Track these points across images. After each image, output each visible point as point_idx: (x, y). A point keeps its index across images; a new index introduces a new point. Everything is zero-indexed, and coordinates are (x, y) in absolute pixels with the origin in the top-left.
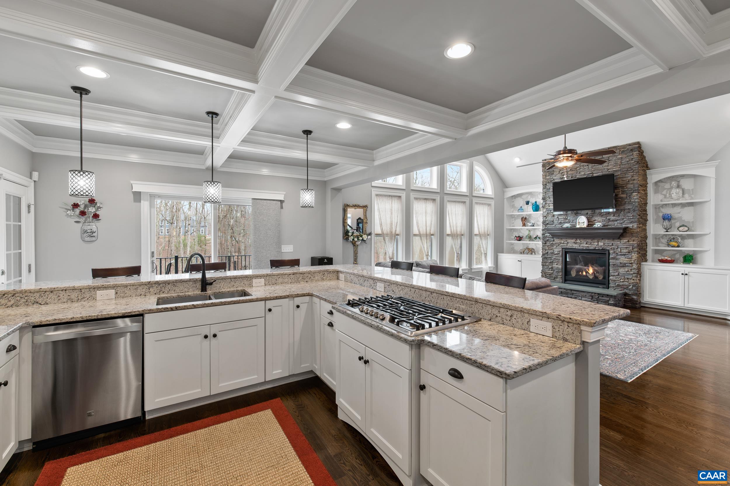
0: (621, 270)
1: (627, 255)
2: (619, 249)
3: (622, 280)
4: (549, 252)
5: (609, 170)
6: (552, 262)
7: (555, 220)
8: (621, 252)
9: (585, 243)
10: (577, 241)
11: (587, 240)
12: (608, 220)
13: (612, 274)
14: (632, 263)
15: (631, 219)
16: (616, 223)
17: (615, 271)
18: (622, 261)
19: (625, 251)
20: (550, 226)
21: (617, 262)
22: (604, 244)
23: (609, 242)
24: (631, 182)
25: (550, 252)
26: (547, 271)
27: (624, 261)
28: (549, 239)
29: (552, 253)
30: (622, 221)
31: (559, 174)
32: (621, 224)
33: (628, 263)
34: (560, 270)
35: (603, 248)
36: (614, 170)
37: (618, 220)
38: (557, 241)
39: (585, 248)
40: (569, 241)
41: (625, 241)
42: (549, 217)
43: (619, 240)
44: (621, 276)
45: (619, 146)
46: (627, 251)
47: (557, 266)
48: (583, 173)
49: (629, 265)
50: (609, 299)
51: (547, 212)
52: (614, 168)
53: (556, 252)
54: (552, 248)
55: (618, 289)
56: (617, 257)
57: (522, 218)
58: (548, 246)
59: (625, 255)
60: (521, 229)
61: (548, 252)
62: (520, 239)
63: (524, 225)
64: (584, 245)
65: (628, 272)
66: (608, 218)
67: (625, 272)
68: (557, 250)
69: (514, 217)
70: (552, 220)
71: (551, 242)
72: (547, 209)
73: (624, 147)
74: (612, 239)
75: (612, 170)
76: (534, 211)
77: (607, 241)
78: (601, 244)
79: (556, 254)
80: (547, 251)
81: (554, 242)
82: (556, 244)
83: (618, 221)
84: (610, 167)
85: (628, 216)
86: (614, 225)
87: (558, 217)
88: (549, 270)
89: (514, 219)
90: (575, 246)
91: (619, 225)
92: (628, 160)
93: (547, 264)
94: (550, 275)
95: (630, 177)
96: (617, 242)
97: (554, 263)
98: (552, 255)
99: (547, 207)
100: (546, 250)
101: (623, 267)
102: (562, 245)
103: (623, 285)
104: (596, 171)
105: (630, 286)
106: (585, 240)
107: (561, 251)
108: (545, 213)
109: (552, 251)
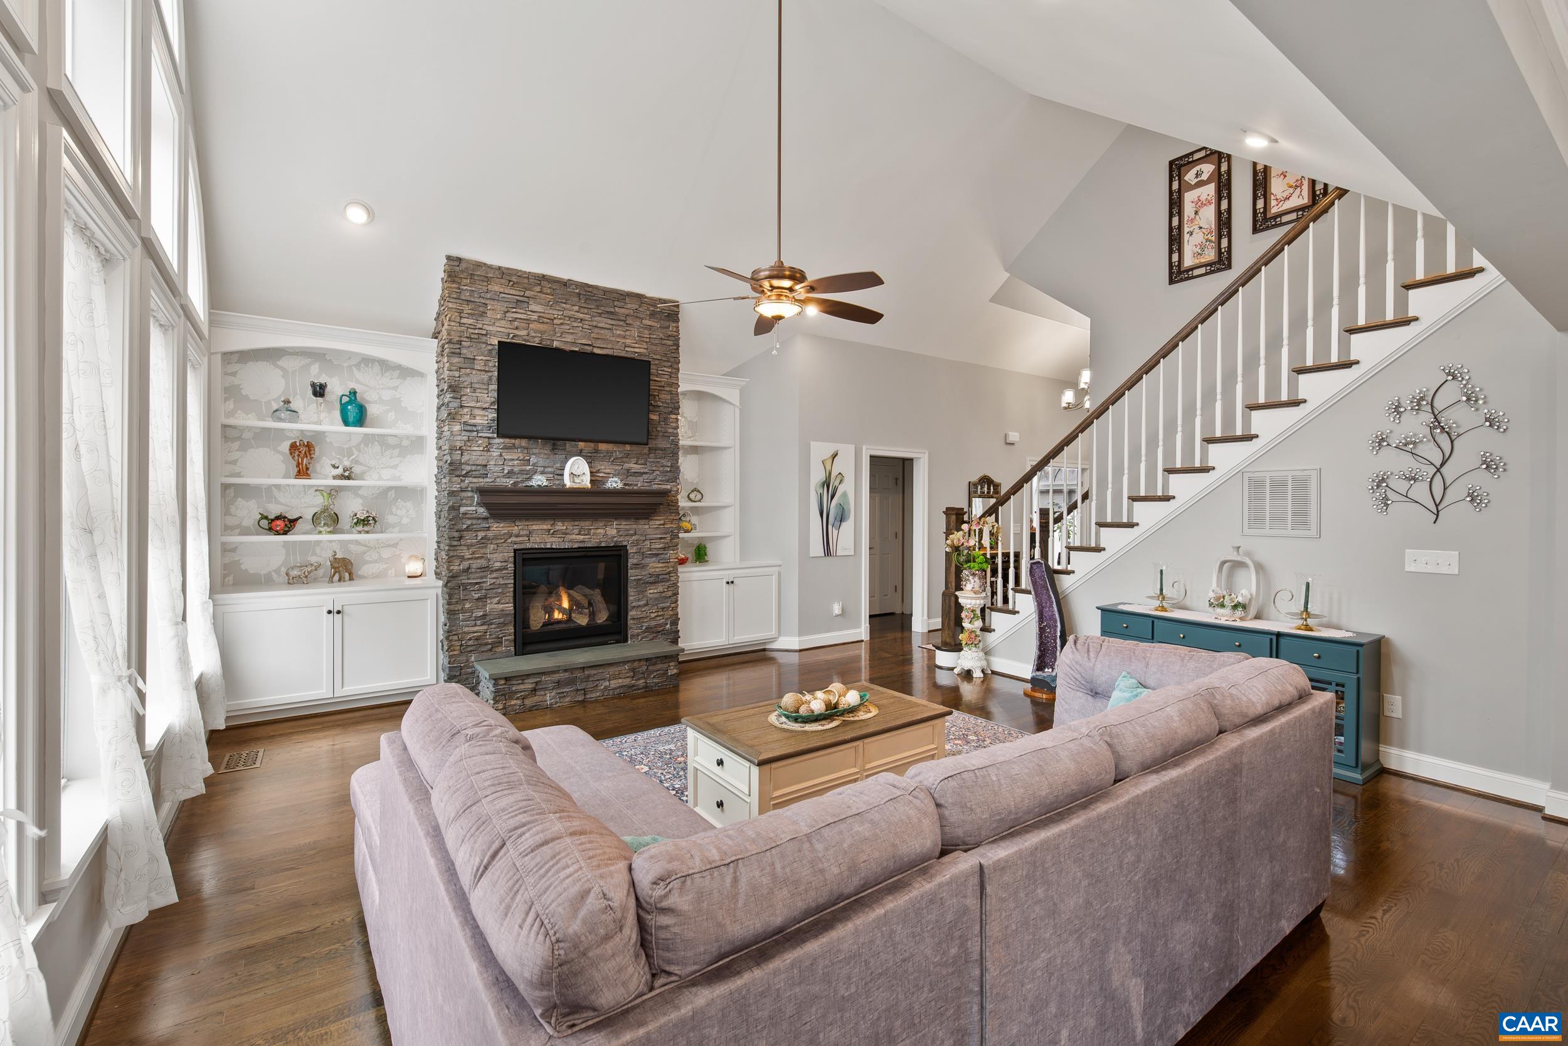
0: (651, 591)
1: (662, 554)
2: (648, 542)
3: (653, 615)
4: (474, 566)
5: (627, 349)
6: (486, 597)
7: (492, 463)
8: (650, 549)
9: (576, 531)
10: (557, 528)
11: (582, 524)
12: (626, 472)
13: (634, 604)
14: (669, 573)
15: (668, 472)
16: (641, 479)
17: (641, 596)
18: (653, 570)
19: (657, 546)
20: (475, 480)
21: (643, 573)
22: (618, 532)
23: (628, 527)
24: (668, 389)
25: (476, 564)
26: (466, 629)
27: (657, 570)
28: (475, 522)
29: (485, 569)
30: (651, 477)
31: (503, 322)
32: (649, 484)
33: (664, 572)
34: (511, 618)
35: (616, 542)
36: (637, 350)
37: (644, 473)
38: (498, 528)
39: (576, 546)
40: (534, 527)
41: (658, 523)
42: (474, 453)
43: (647, 521)
44: (654, 605)
45: (646, 297)
46: (661, 546)
47: (501, 606)
48: (569, 338)
49: (665, 576)
50: (665, 666)
51: (464, 433)
52: (637, 345)
53: (498, 564)
54: (482, 551)
55: (646, 637)
56: (643, 562)
57: (293, 447)
58: (469, 546)
59: (657, 555)
60: (278, 487)
61: (469, 568)
62: (283, 524)
63: (303, 472)
64: (574, 537)
65: (664, 595)
66: (627, 466)
67: (658, 595)
68: (501, 557)
69: (239, 438)
70: (484, 463)
71: (481, 534)
72: (465, 423)
73: (654, 302)
74: (634, 518)
75: (632, 350)
76: (346, 423)
77: (624, 525)
78: (612, 531)
79: (496, 570)
80: (465, 564)
81: (490, 534)
82: (495, 537)
83: (645, 476)
84: (628, 341)
85: (663, 466)
86: (637, 485)
87: (501, 455)
88: (476, 625)
89: (236, 445)
90: (551, 540)
91: (646, 484)
92: (661, 336)
93: (467, 606)
94: (477, 639)
95: (666, 376)
96: (643, 526)
97: (491, 598)
98: (482, 574)
99: (466, 418)
100: (463, 559)
101: (655, 583)
102: (513, 539)
103: (656, 626)
104: (599, 341)
105: (667, 624)
106: (576, 523)
107: (512, 560)
108: (459, 438)
109: (483, 562)
